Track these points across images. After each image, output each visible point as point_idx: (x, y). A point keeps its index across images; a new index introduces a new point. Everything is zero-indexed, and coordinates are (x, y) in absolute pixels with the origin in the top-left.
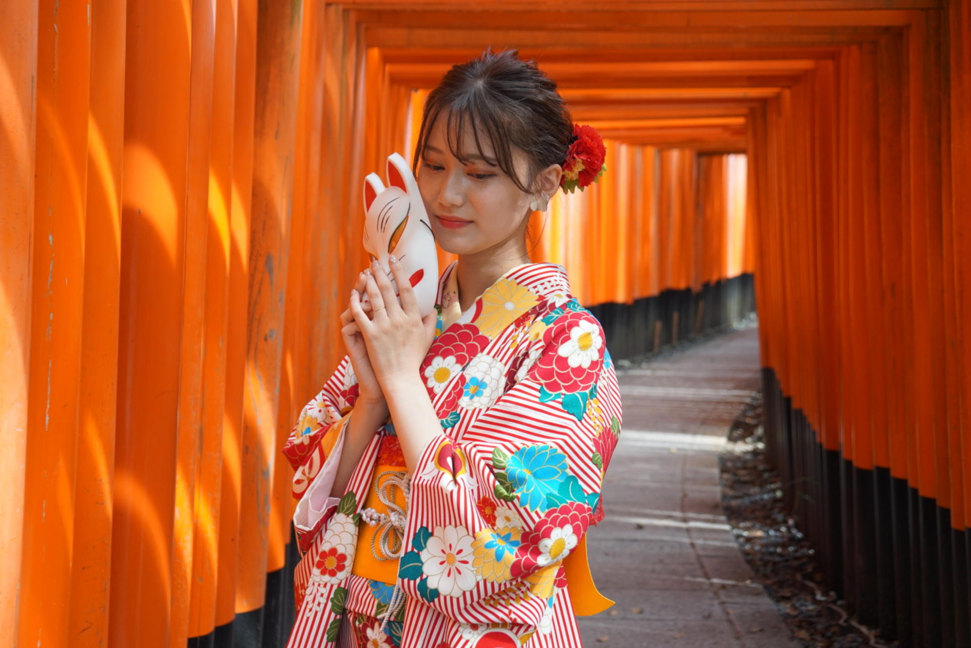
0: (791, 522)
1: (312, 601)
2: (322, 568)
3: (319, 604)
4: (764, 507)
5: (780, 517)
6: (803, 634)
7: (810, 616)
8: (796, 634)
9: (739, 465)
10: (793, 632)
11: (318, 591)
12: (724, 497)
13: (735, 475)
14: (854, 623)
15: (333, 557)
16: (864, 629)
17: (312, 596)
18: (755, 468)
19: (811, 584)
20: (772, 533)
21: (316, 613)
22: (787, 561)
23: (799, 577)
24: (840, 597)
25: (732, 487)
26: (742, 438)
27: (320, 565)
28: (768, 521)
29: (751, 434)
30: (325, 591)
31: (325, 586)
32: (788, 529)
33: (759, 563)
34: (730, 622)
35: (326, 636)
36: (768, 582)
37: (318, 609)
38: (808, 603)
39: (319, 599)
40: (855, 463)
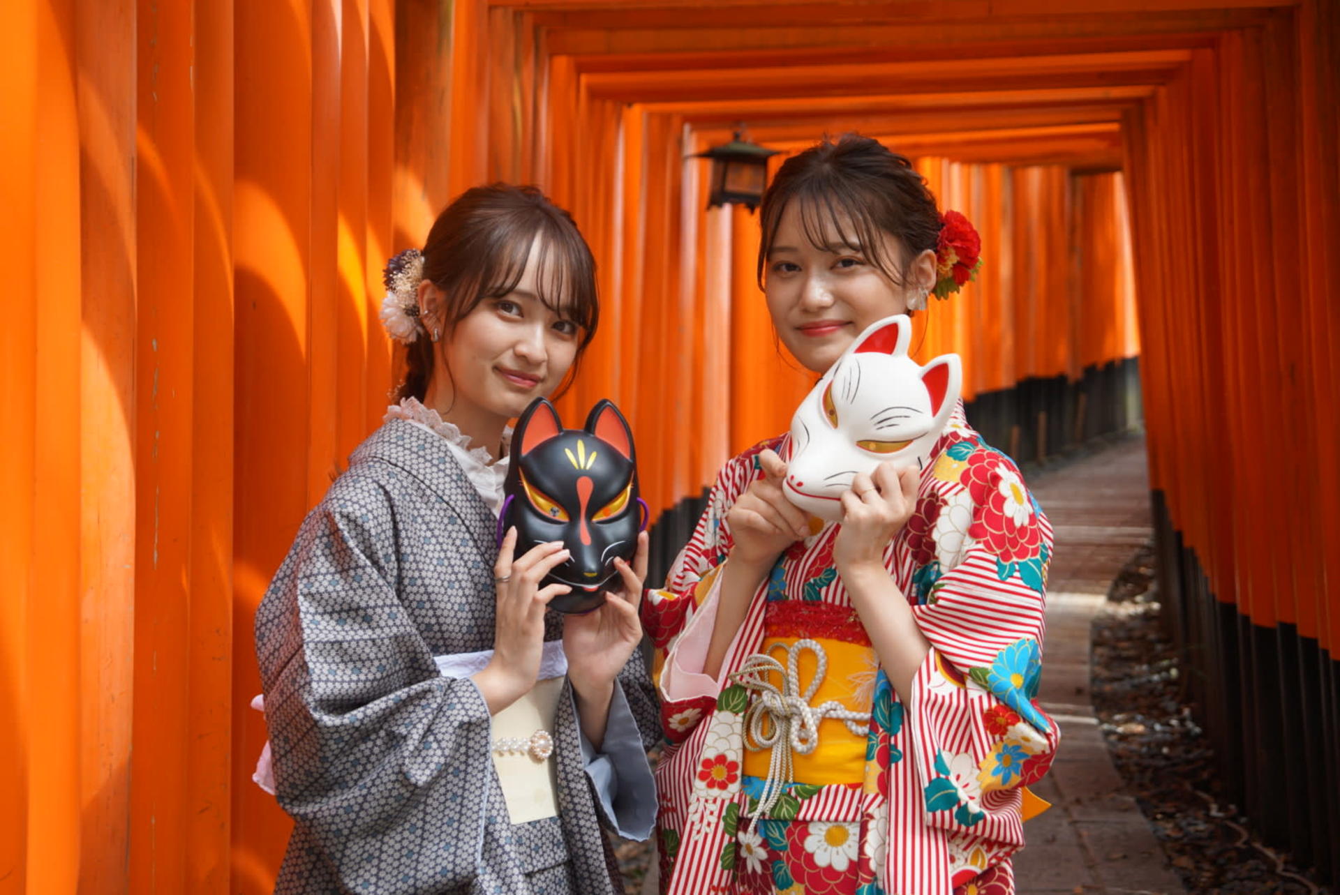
0: (1186, 712)
1: (699, 820)
2: (708, 780)
3: (709, 824)
4: (1151, 692)
5: (1171, 706)
6: (1184, 861)
7: (1200, 839)
8: (1174, 862)
9: (1121, 634)
10: (1170, 858)
11: (705, 808)
12: (1095, 679)
13: (1114, 648)
14: (1258, 845)
15: (722, 766)
16: (1270, 853)
17: (698, 816)
18: (1143, 638)
19: (1204, 796)
20: (1158, 727)
21: (706, 835)
22: (1174, 765)
23: (1188, 786)
24: (1242, 812)
25: (1107, 666)
26: (1131, 597)
27: (703, 776)
28: (1155, 712)
29: (1143, 590)
30: (715, 808)
31: (715, 801)
32: (1182, 721)
33: (1133, 768)
34: (1082, 847)
35: (720, 863)
36: (1145, 794)
37: (708, 830)
38: (1199, 822)
39: (707, 818)
40: (1253, 621)
